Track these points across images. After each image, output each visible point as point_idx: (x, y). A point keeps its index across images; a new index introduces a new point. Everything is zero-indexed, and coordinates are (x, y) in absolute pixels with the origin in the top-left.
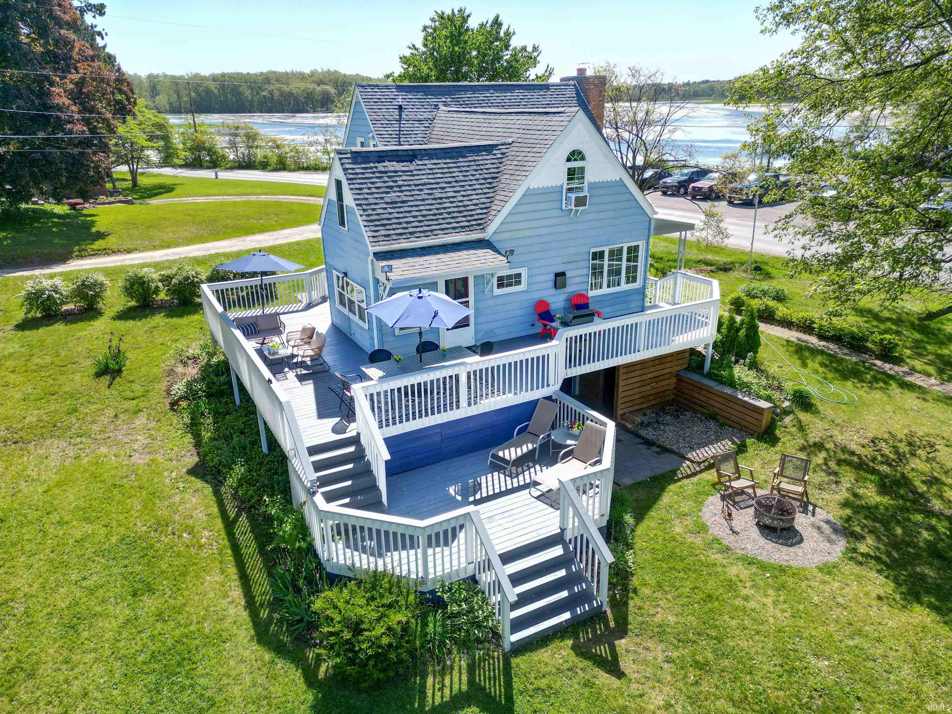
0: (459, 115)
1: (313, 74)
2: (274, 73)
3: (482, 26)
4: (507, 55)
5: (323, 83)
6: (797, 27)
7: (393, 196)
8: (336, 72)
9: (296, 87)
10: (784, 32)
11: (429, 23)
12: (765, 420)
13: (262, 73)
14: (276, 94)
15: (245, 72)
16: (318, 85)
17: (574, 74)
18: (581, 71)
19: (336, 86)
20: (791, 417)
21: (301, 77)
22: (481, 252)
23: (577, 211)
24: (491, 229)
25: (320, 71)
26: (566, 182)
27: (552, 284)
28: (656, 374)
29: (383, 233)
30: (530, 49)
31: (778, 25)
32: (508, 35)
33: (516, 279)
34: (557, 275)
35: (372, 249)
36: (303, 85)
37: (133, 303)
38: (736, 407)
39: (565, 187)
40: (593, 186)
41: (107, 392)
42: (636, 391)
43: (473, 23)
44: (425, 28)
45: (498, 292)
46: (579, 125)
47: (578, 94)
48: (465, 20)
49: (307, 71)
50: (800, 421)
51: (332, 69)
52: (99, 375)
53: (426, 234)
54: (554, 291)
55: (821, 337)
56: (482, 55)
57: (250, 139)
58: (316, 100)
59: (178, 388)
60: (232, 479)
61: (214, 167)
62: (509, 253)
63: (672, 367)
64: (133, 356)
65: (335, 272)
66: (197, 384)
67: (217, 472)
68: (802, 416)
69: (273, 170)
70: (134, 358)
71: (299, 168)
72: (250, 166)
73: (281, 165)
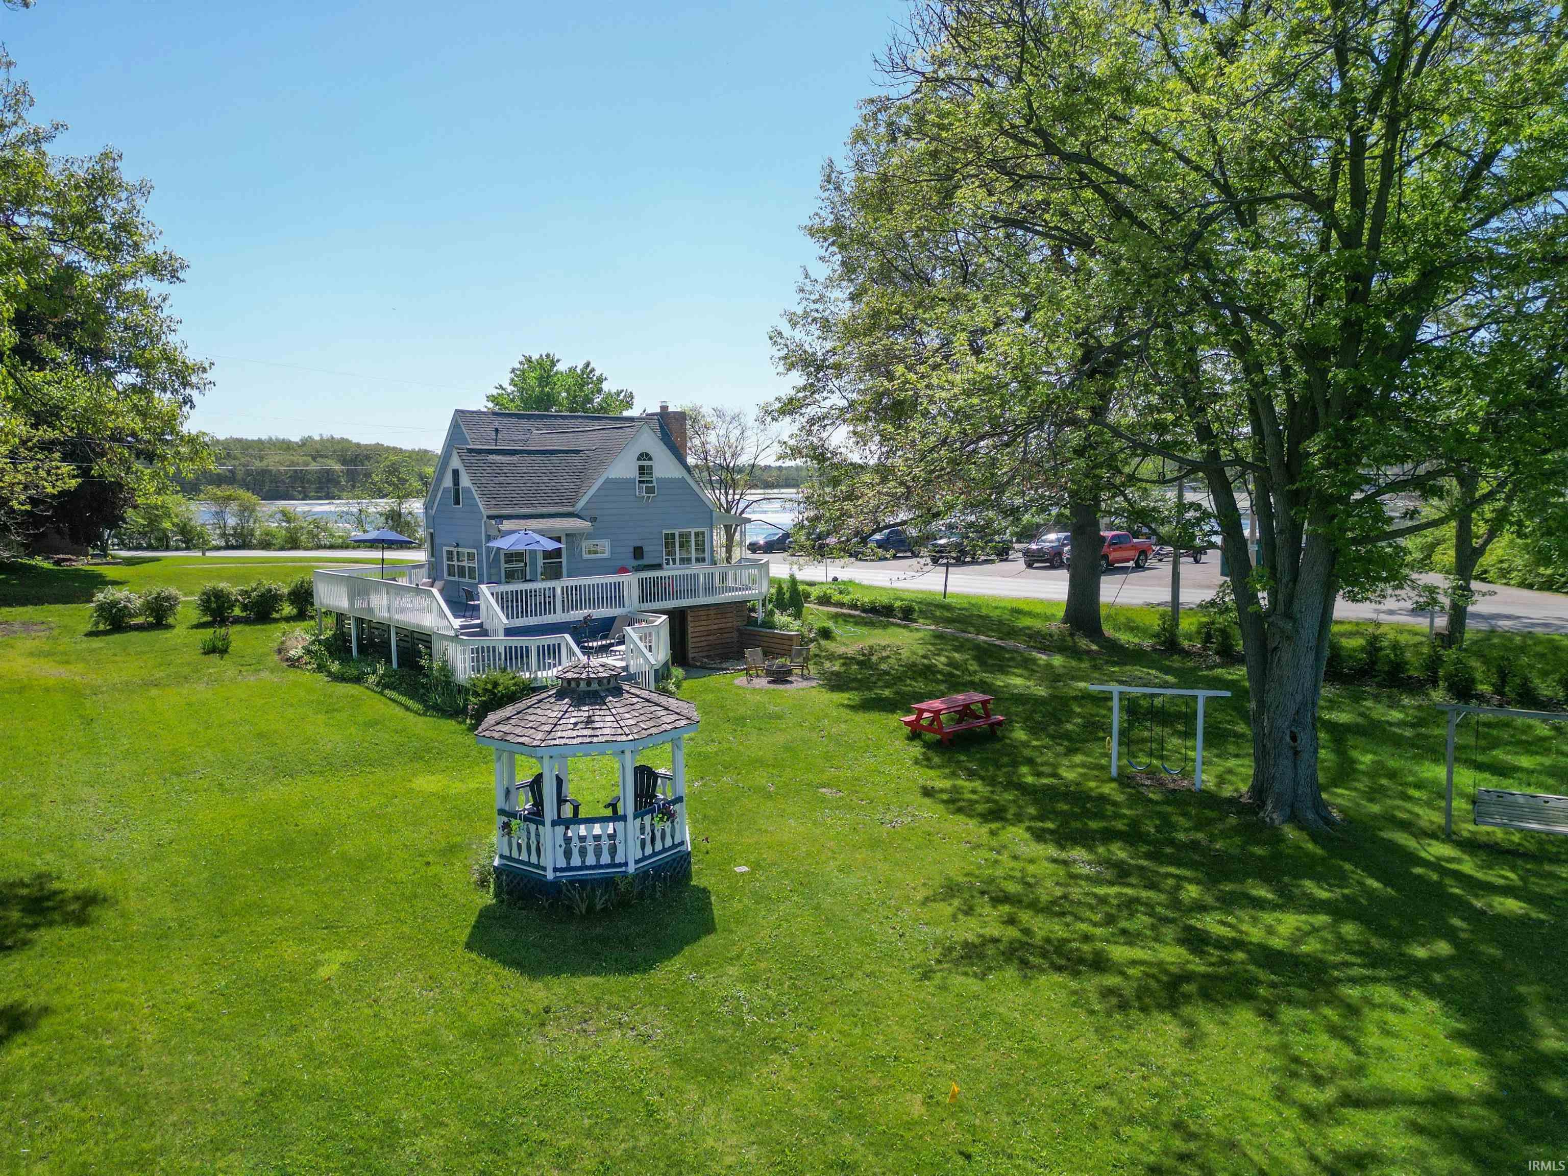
0: (552, 435)
1: (305, 442)
2: (240, 441)
3: (572, 370)
4: (598, 400)
5: (322, 456)
7: (500, 479)
9: (274, 462)
11: (518, 366)
12: (795, 645)
16: (314, 459)
17: (658, 410)
18: (664, 408)
19: (344, 460)
21: (286, 446)
22: (572, 520)
24: (581, 504)
25: (317, 438)
27: (631, 555)
28: (720, 626)
29: (494, 503)
30: (624, 393)
32: (600, 380)
33: (600, 548)
34: (636, 549)
35: (485, 512)
36: (287, 457)
38: (777, 641)
41: (223, 662)
42: (703, 639)
43: (561, 367)
44: (513, 371)
45: (585, 556)
46: (645, 435)
47: (661, 426)
48: (553, 363)
49: (295, 438)
50: (819, 644)
51: (337, 436)
52: (207, 653)
54: (631, 559)
55: (864, 611)
56: (573, 399)
57: (246, 511)
58: (309, 481)
59: (296, 652)
60: (372, 679)
61: (188, 548)
62: (593, 520)
63: (734, 622)
64: (233, 644)
65: (445, 549)
66: (314, 648)
67: (358, 680)
68: (823, 642)
69: (282, 549)
70: (236, 644)
71: (319, 547)
72: (244, 545)
73: (293, 543)
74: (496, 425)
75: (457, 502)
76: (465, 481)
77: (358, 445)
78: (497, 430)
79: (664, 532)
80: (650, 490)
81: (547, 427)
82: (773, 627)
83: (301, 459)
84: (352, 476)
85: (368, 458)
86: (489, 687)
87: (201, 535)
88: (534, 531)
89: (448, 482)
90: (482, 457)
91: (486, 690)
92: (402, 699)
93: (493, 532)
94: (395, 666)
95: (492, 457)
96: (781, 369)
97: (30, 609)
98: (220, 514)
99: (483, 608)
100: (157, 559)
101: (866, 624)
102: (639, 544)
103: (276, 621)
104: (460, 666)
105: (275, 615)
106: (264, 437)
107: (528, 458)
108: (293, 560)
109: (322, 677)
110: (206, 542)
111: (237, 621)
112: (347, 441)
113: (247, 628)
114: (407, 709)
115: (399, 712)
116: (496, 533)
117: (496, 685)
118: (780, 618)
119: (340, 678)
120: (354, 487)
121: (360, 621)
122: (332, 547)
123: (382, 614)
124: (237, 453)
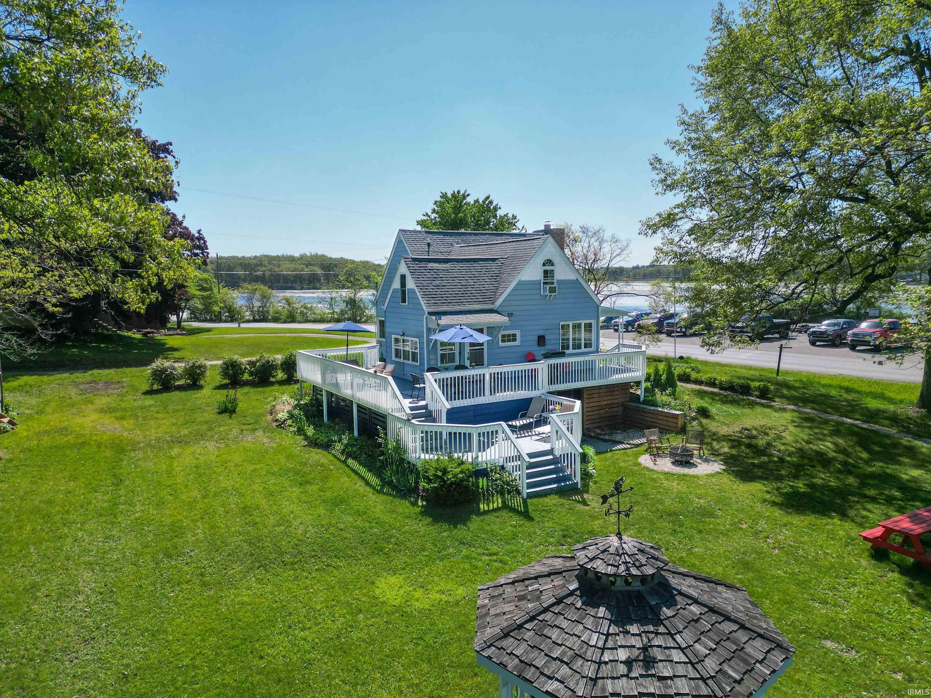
0: (469, 248)
1: (302, 257)
3: (477, 201)
4: (494, 221)
5: (311, 265)
6: (677, 191)
7: (437, 282)
8: (323, 256)
9: (286, 270)
10: (670, 194)
11: (438, 199)
12: (680, 423)
13: (256, 256)
14: (268, 273)
15: (240, 255)
16: (307, 266)
17: (543, 228)
18: (547, 226)
19: (323, 268)
20: (696, 421)
21: (291, 259)
22: (492, 315)
23: (551, 296)
24: (498, 303)
25: (309, 254)
26: (543, 278)
27: (536, 343)
28: (609, 402)
29: (433, 302)
30: (510, 216)
31: (665, 191)
32: (496, 209)
33: (512, 338)
34: (540, 337)
35: (426, 310)
36: (293, 266)
37: (227, 381)
38: (661, 418)
39: (542, 281)
40: (560, 282)
41: (230, 421)
42: (596, 413)
43: (470, 200)
44: (435, 203)
45: (501, 344)
46: (550, 245)
48: (464, 197)
49: (297, 255)
50: (701, 423)
51: (320, 253)
52: (221, 413)
53: (459, 303)
54: (537, 348)
55: (722, 388)
57: (265, 298)
58: (304, 279)
59: (282, 415)
60: (339, 447)
61: (232, 321)
62: (510, 315)
63: (619, 399)
64: (240, 405)
65: (394, 336)
66: (296, 412)
67: (327, 446)
68: (704, 421)
69: (285, 322)
70: (241, 406)
71: (307, 321)
72: (264, 320)
73: (292, 319)
74: (429, 240)
75: (404, 301)
76: (410, 284)
77: (331, 258)
78: (429, 244)
79: (562, 323)
80: (552, 290)
81: (464, 241)
82: (655, 404)
83: (300, 267)
84: (327, 278)
85: (336, 266)
86: (440, 474)
87: (239, 313)
88: (468, 325)
89: (396, 285)
90: (423, 264)
91: (436, 476)
92: (362, 470)
93: (433, 326)
94: (356, 434)
95: (430, 265)
96: (660, 189)
97: (112, 371)
98: (250, 299)
99: (428, 392)
100: (209, 330)
101: (733, 402)
102: (541, 333)
103: (272, 384)
104: (410, 445)
105: (272, 379)
106: (280, 254)
107: (458, 266)
108: (290, 331)
109: (300, 439)
110: (243, 317)
111: (246, 383)
112: (324, 256)
113: (252, 390)
114: (367, 483)
115: (360, 486)
116: (435, 326)
117: (445, 471)
118: (660, 397)
119: (313, 443)
120: (328, 283)
121: (330, 395)
122: (315, 321)
123: (347, 392)
124: (266, 263)
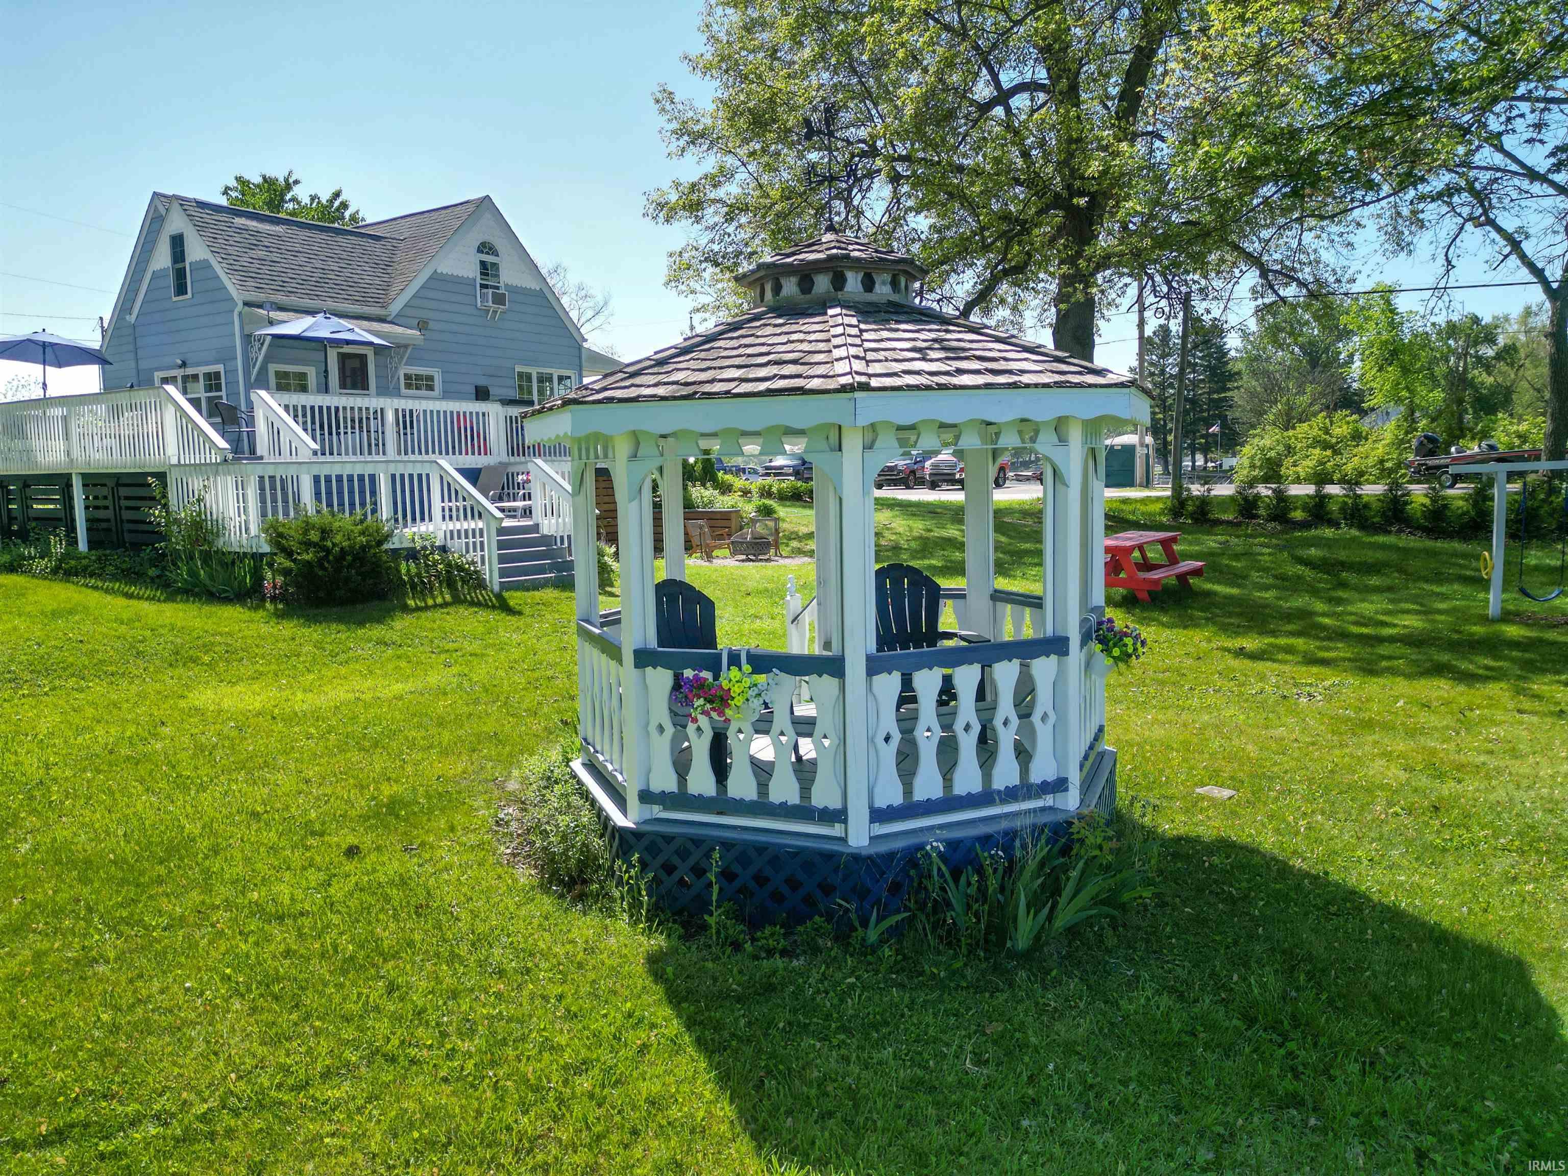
22: (385, 325)
23: (496, 310)
24: (396, 306)
26: (478, 276)
29: (253, 284)
33: (426, 382)
34: (478, 389)
35: (239, 297)
39: (478, 281)
40: (511, 288)
45: (405, 392)
46: (487, 215)
53: (311, 297)
60: (41, 565)
62: (422, 325)
65: (158, 375)
67: (9, 569)
75: (181, 289)
76: (196, 251)
79: (518, 369)
80: (499, 299)
86: (314, 536)
89: (162, 260)
90: (223, 217)
91: (307, 543)
94: (83, 546)
95: (240, 221)
99: (262, 432)
102: (479, 382)
117: (326, 532)
123: (54, 458)
